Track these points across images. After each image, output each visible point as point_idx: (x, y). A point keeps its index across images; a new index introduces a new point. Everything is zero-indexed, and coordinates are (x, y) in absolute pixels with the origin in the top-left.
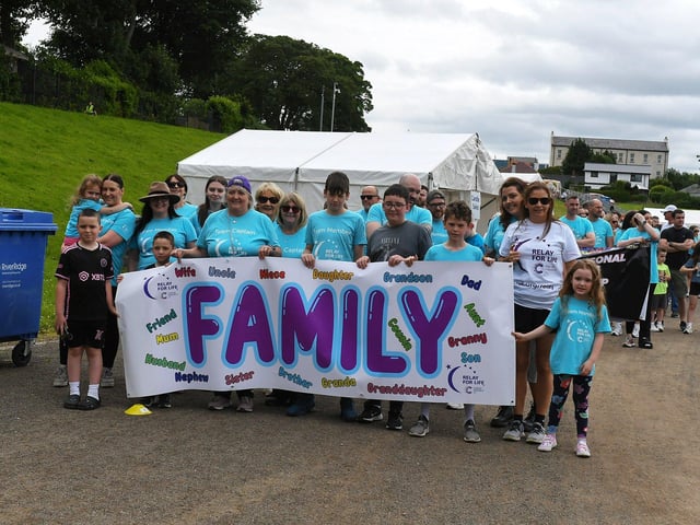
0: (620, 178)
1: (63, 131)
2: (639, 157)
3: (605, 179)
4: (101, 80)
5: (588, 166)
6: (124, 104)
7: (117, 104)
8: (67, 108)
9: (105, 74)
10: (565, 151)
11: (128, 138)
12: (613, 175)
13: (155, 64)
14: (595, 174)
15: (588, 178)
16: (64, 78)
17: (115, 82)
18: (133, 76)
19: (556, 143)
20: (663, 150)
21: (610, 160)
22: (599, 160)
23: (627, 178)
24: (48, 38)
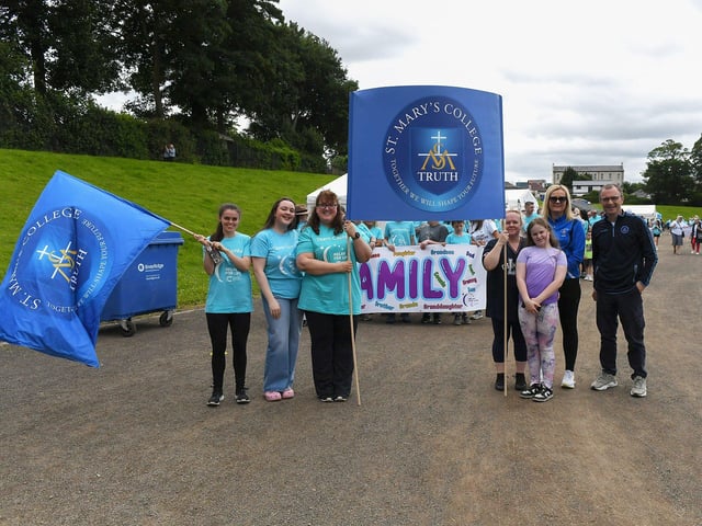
0: (594, 189)
1: (250, 182)
2: (606, 175)
3: (585, 190)
4: (278, 150)
5: (574, 183)
6: (293, 163)
7: (288, 164)
8: (259, 168)
9: (280, 146)
10: (561, 175)
11: (289, 183)
12: (590, 187)
13: (310, 138)
14: (579, 187)
15: (575, 190)
16: (256, 150)
17: (286, 150)
18: (296, 146)
19: (556, 170)
20: (620, 170)
21: (589, 178)
22: (582, 179)
23: (598, 189)
24: (247, 127)
